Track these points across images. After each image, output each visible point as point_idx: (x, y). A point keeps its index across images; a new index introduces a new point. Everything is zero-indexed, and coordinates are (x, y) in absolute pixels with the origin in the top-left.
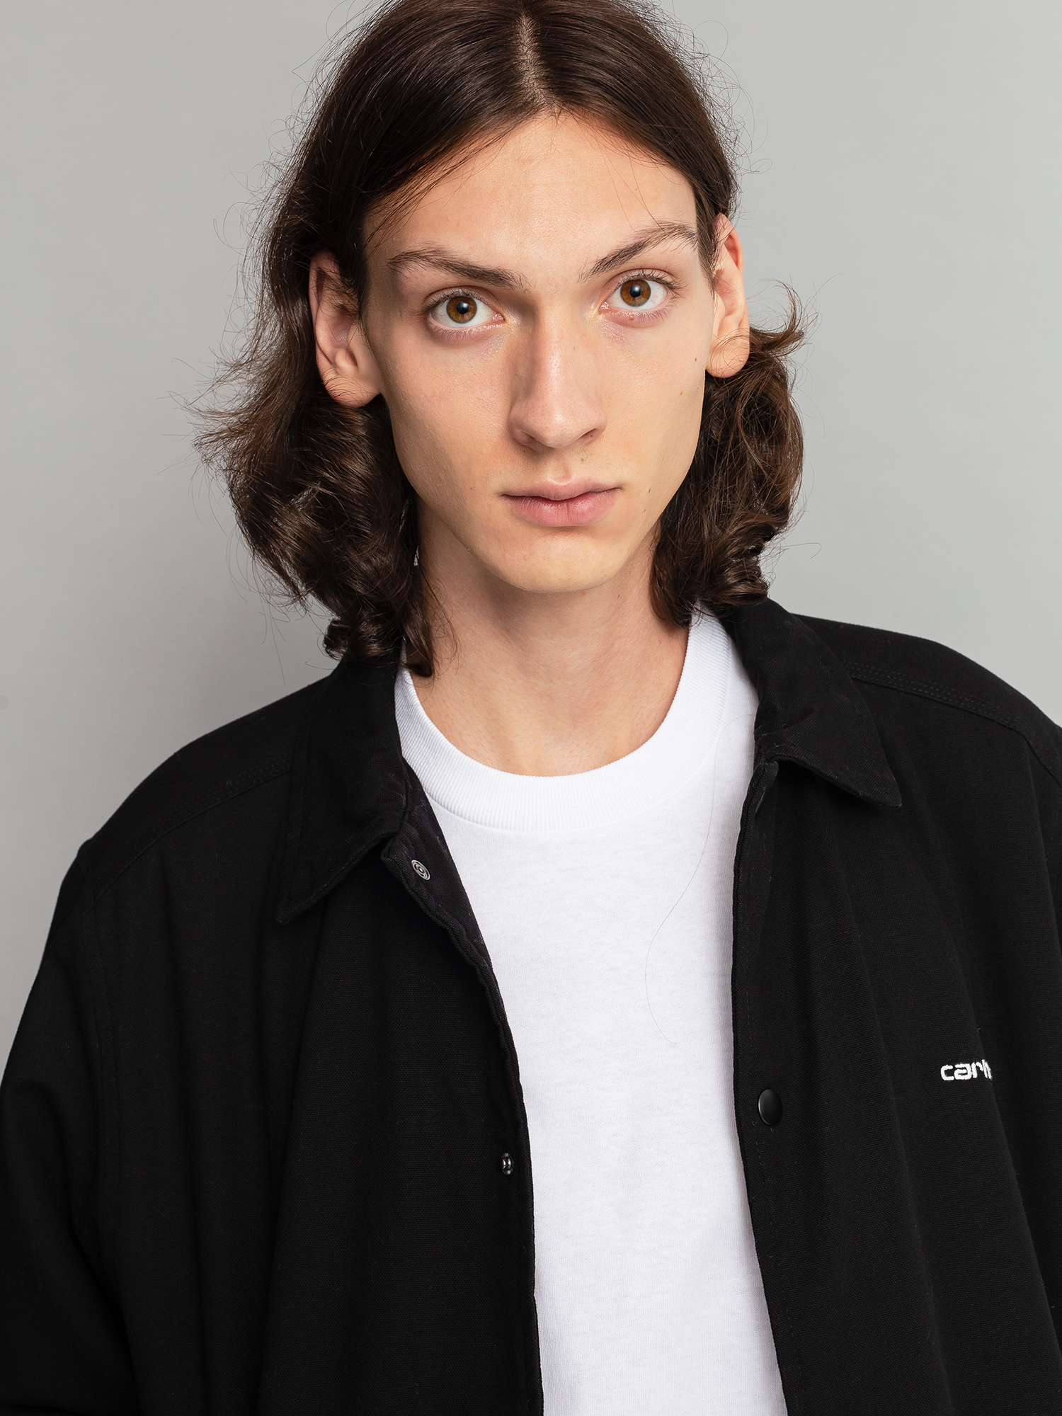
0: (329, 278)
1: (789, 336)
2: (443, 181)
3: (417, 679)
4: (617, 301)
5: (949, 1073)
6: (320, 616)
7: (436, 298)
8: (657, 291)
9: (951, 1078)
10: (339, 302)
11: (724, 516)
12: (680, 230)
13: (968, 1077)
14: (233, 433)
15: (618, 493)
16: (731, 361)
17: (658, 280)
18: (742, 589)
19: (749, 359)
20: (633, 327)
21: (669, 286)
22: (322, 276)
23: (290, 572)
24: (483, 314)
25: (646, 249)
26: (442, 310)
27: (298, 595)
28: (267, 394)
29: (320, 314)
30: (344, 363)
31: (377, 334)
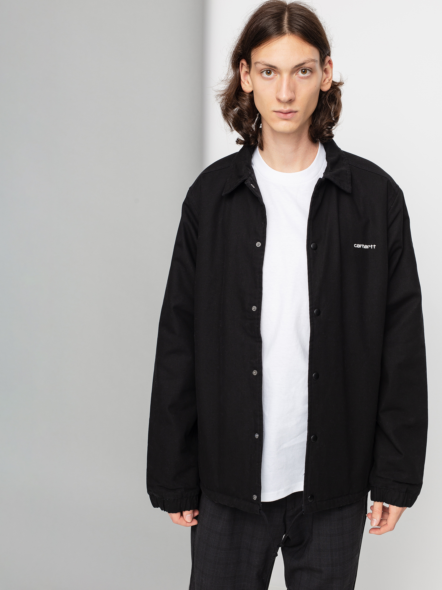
0: (244, 65)
1: (341, 84)
2: (266, 47)
3: (260, 150)
4: (300, 73)
5: (356, 246)
6: (237, 135)
7: (263, 70)
8: (308, 72)
9: (356, 247)
10: (246, 70)
11: (323, 120)
12: (313, 60)
13: (359, 247)
14: (223, 95)
15: (297, 113)
16: (327, 87)
17: (308, 70)
18: (327, 135)
19: (331, 87)
20: (302, 79)
21: (310, 71)
22: (242, 64)
23: (231, 125)
24: (273, 73)
25: (305, 64)
26: (265, 73)
27: (232, 131)
28: (230, 87)
29: (242, 73)
30: (246, 83)
31: (252, 77)
